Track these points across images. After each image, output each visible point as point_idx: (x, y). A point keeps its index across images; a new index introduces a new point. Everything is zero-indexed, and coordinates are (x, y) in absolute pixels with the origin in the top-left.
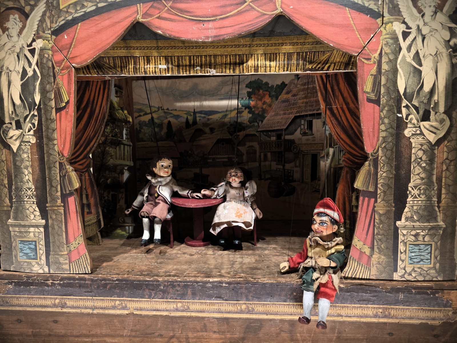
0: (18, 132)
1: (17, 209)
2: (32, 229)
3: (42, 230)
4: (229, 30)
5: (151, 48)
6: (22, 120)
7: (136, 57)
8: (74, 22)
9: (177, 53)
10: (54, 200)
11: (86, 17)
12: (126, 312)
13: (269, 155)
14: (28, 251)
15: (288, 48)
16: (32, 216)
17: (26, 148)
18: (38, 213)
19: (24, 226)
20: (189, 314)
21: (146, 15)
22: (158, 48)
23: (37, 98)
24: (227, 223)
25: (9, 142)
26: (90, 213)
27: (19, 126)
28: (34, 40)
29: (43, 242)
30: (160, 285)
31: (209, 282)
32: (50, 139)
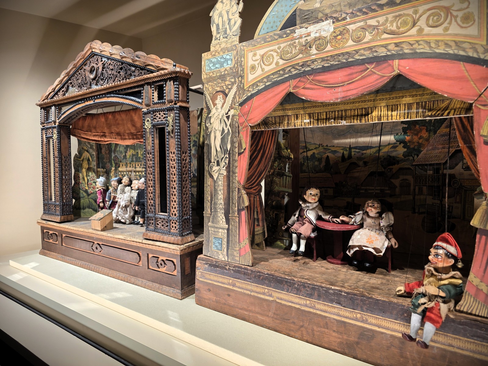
0: (217, 168)
1: (214, 216)
2: (220, 230)
3: (226, 231)
4: (354, 92)
5: (299, 109)
6: (220, 161)
7: (288, 116)
8: (252, 96)
9: (317, 110)
10: (233, 212)
11: (259, 92)
12: (271, 299)
13: (425, 189)
14: (217, 244)
15: (408, 100)
16: (221, 222)
17: (221, 178)
18: (224, 220)
19: (217, 228)
20: (315, 311)
21: (295, 87)
22: (304, 108)
23: (229, 147)
24: (360, 246)
25: (213, 173)
26: (258, 225)
27: (218, 164)
28: (229, 110)
29: (225, 240)
30: (295, 284)
31: (331, 289)
32: (234, 173)
